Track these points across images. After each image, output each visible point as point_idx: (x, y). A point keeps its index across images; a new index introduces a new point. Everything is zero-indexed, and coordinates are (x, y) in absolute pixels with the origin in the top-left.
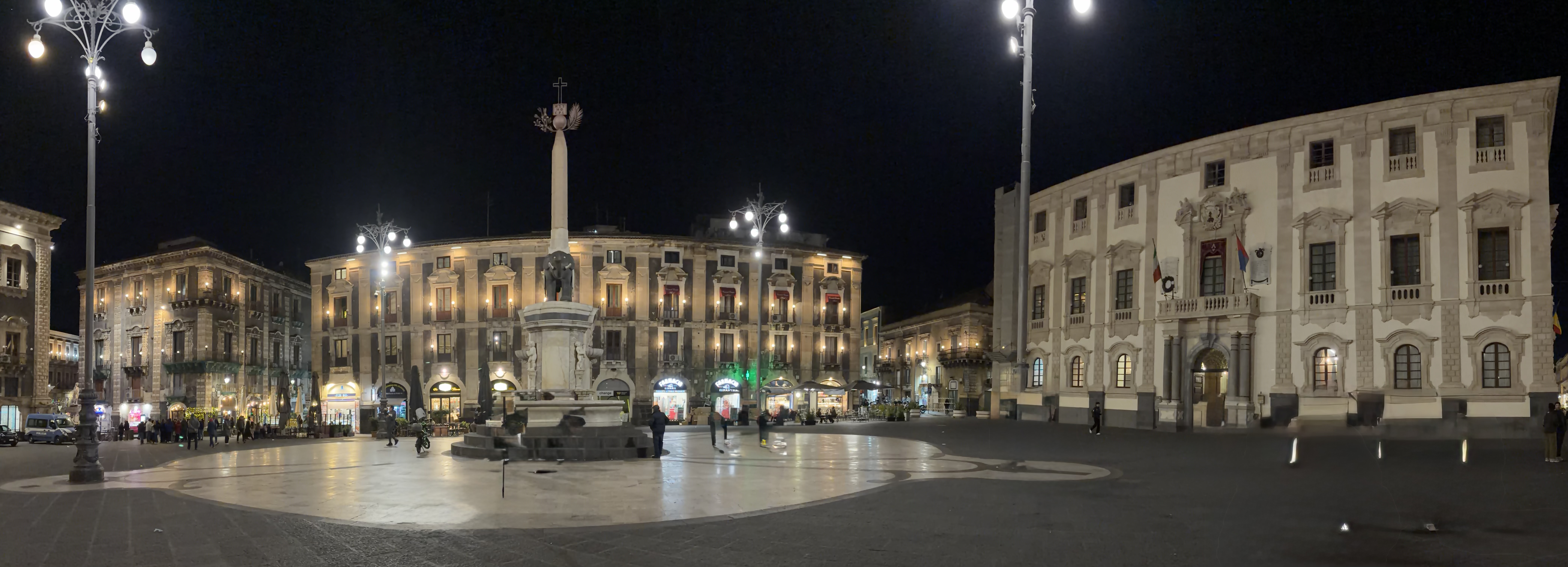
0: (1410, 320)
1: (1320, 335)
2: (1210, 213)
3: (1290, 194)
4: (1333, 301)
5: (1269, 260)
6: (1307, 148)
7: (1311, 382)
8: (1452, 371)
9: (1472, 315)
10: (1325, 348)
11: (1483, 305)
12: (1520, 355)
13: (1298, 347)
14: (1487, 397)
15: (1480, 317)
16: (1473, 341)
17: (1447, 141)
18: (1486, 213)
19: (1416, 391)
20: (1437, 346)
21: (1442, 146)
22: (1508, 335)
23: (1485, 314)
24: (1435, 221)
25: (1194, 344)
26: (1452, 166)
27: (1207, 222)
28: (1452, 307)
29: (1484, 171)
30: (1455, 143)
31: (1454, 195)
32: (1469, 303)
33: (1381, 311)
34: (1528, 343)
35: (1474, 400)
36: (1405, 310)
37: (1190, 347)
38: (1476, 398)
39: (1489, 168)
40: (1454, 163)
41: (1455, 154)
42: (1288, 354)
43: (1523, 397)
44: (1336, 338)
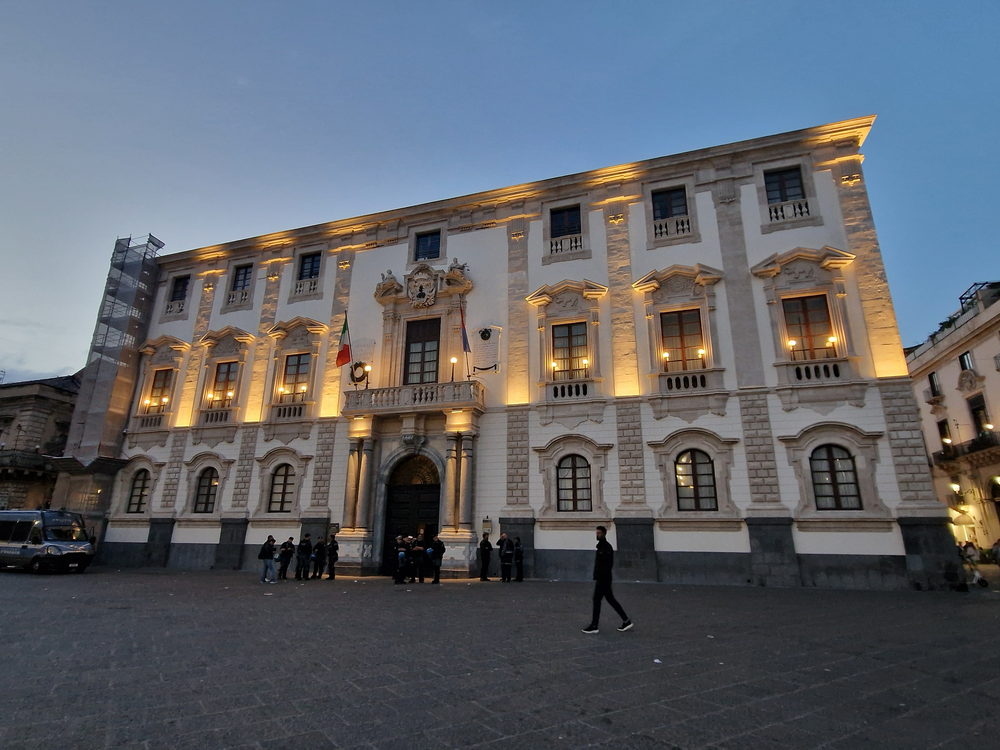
0: (695, 417)
1: (567, 439)
2: (421, 288)
3: (524, 266)
4: (585, 393)
5: (495, 343)
6: (547, 216)
7: (554, 501)
8: (764, 483)
9: (788, 407)
10: (573, 456)
11: (802, 393)
12: (873, 461)
13: (537, 454)
14: (825, 525)
15: (800, 410)
16: (794, 444)
17: (728, 201)
18: (791, 278)
19: (711, 515)
20: (739, 452)
21: (722, 206)
22: (849, 434)
23: (808, 405)
24: (720, 290)
25: (392, 450)
26: (737, 227)
27: (416, 298)
28: (756, 397)
29: (783, 229)
30: (739, 202)
31: (743, 258)
32: (782, 392)
33: (653, 405)
34: (883, 445)
35: (801, 529)
36: (687, 403)
37: (385, 454)
38: (806, 525)
39: (788, 226)
40: (740, 223)
41: (739, 212)
42: (525, 464)
43: (886, 525)
44: (589, 442)
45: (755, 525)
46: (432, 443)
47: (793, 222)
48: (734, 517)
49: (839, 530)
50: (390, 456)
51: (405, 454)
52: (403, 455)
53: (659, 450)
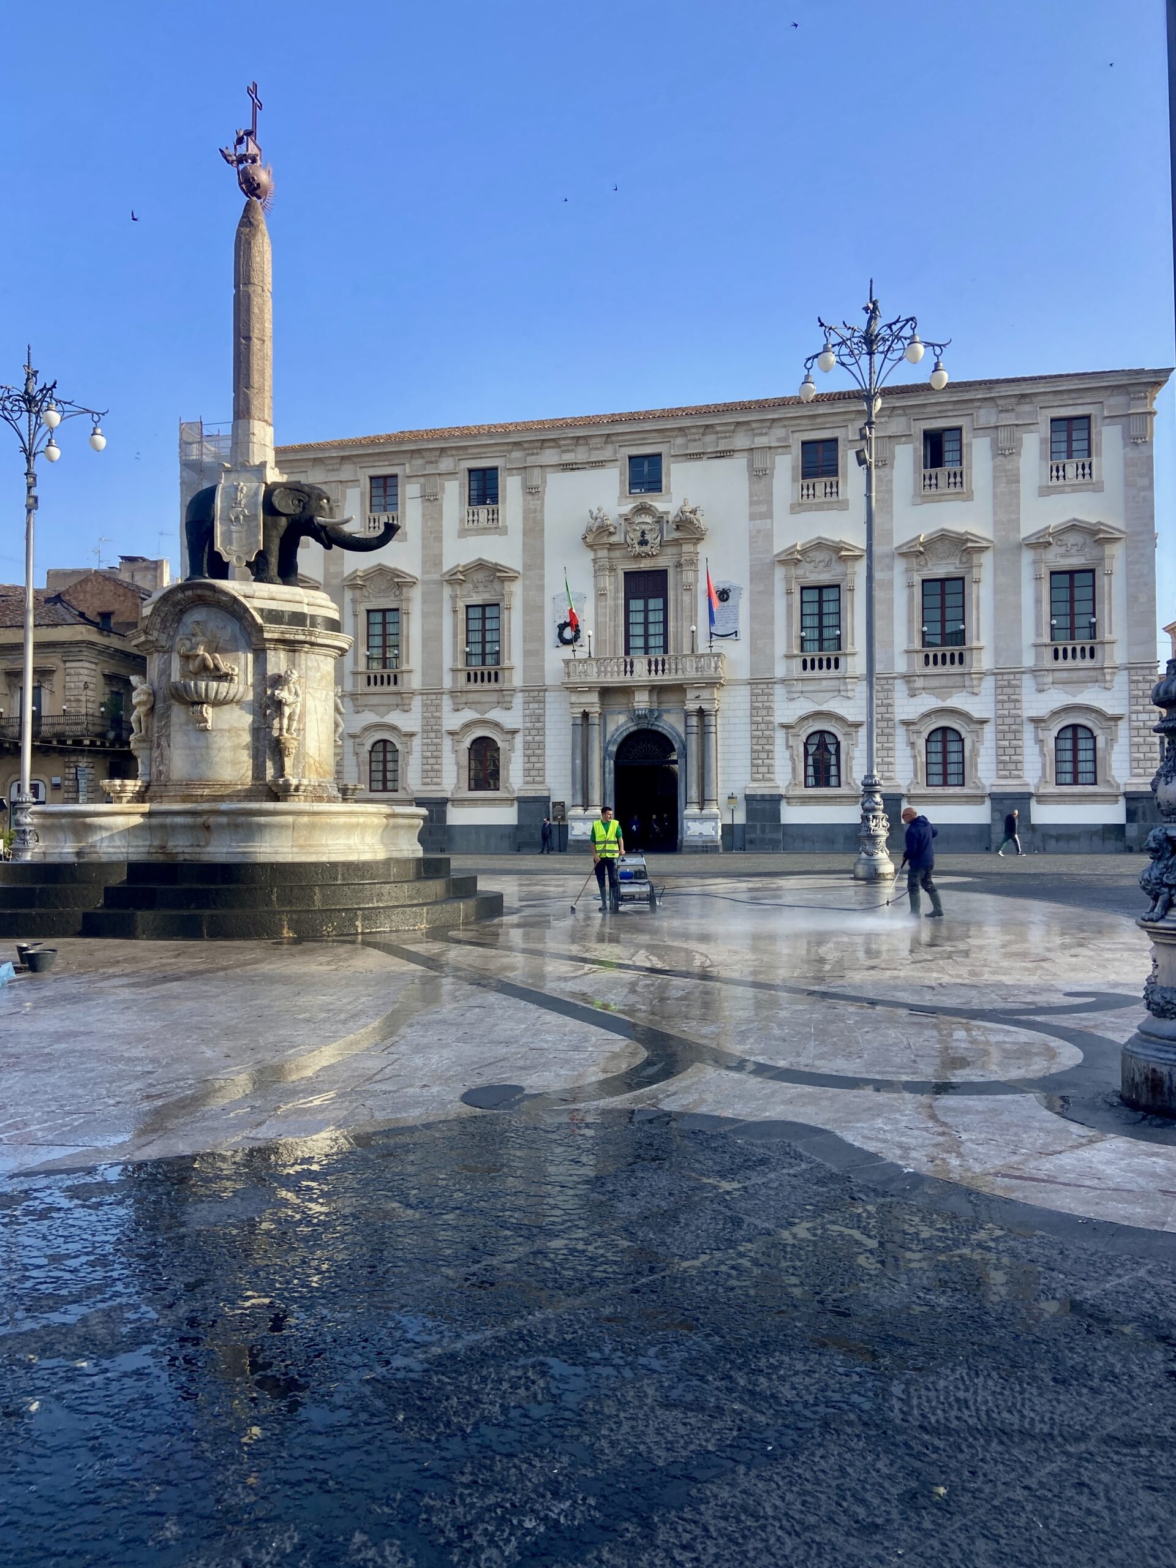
0: (950, 695)
1: (818, 715)
2: (643, 533)
3: (769, 515)
4: (837, 667)
5: (736, 606)
6: (797, 450)
7: (802, 779)
8: (1009, 762)
9: (1041, 687)
10: (821, 733)
11: (1058, 675)
12: (1111, 741)
13: (784, 731)
14: (1060, 798)
15: (1052, 691)
16: (1043, 725)
17: (1005, 452)
18: (1062, 550)
19: (957, 790)
20: (989, 731)
21: (1001, 458)
22: (1094, 715)
23: (1060, 686)
24: (986, 560)
25: (619, 724)
26: (1014, 485)
27: (636, 545)
28: (1012, 677)
29: (1062, 492)
30: (1019, 454)
31: (1016, 525)
32: (1037, 673)
33: (908, 682)
34: (1123, 725)
35: (1039, 802)
36: (943, 681)
37: (611, 728)
38: (1042, 799)
39: (1068, 489)
40: (1018, 481)
41: (1018, 468)
42: (770, 740)
43: (1114, 798)
44: (840, 719)
45: (998, 799)
46: (665, 717)
47: (1073, 485)
48: (979, 792)
49: (1073, 803)
50: (617, 730)
51: (635, 728)
52: (632, 729)
53: (911, 727)
